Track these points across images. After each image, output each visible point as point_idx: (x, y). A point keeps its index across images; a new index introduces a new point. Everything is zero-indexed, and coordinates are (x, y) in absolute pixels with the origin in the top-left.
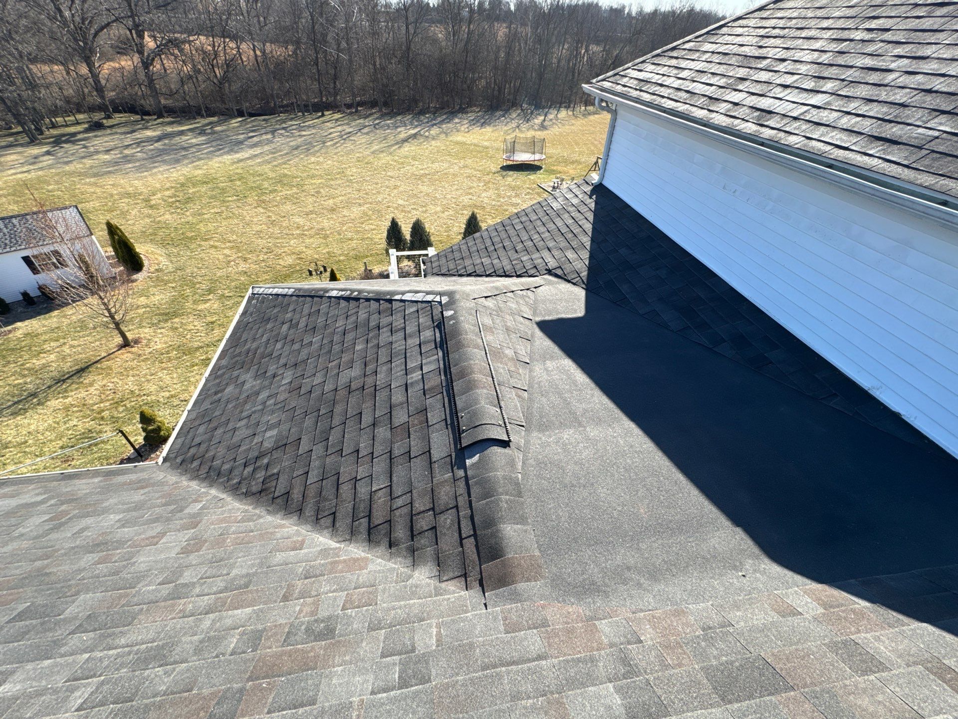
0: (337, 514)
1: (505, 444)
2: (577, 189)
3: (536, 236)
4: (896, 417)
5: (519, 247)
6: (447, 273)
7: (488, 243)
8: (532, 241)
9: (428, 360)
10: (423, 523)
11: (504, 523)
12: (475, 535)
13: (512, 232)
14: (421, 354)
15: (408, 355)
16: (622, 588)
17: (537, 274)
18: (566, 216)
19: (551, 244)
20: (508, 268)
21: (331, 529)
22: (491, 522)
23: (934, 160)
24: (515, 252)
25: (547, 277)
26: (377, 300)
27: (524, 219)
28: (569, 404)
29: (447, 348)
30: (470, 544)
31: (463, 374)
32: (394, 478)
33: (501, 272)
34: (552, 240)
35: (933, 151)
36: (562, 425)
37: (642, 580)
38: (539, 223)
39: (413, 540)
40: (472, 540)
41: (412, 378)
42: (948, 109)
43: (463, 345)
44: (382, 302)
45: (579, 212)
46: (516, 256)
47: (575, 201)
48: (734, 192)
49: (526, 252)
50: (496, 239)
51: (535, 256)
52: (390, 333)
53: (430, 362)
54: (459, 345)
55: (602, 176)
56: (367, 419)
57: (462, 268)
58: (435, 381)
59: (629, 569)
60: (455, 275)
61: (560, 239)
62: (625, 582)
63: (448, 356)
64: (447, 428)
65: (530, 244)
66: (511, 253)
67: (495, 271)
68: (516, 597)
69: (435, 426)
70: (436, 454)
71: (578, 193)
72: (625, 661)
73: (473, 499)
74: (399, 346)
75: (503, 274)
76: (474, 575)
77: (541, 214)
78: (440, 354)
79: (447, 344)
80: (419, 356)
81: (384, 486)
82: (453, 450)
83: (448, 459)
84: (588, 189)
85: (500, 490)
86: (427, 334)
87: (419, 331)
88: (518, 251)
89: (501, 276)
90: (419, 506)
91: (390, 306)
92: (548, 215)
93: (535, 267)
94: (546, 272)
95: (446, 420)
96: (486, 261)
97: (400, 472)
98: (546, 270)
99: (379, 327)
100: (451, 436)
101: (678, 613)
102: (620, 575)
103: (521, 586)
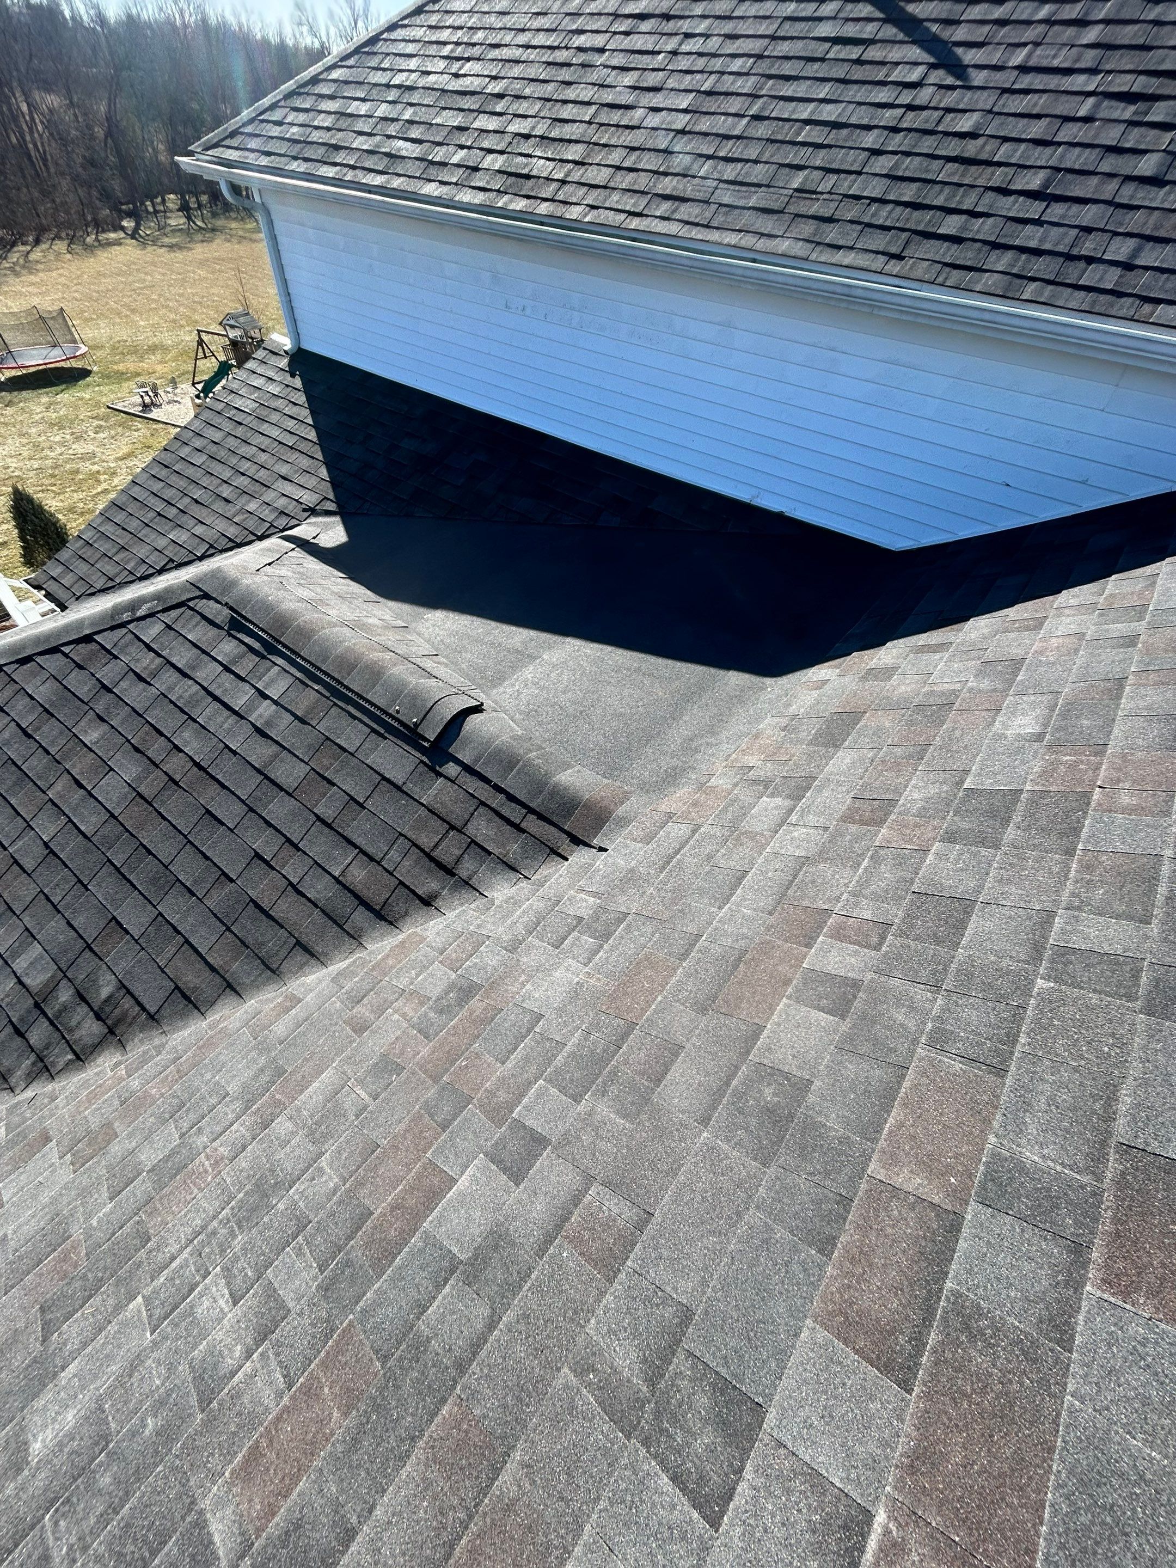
0: (304, 939)
1: (478, 709)
2: (264, 366)
3: (245, 466)
4: (780, 519)
5: (226, 492)
6: (110, 584)
7: (160, 506)
8: (243, 474)
9: (266, 678)
10: (449, 850)
11: (554, 776)
12: (531, 811)
13: (190, 471)
14: (243, 679)
15: (218, 693)
16: (698, 756)
17: (294, 522)
18: (275, 417)
19: (284, 469)
20: (232, 531)
21: (313, 961)
22: (540, 784)
23: (726, 214)
24: (224, 503)
25: (313, 520)
26: (54, 650)
27: (198, 443)
28: (500, 645)
29: (285, 646)
30: (531, 824)
31: (350, 663)
32: (359, 841)
33: (223, 543)
34: (280, 462)
35: (721, 205)
36: (514, 668)
37: (709, 740)
38: (232, 442)
39: (453, 875)
40: (531, 817)
41: (260, 716)
42: (711, 152)
43: (313, 630)
44: (66, 649)
45: (295, 404)
46: (230, 510)
47: (274, 389)
48: (523, 310)
49: (246, 497)
50: (168, 494)
51: (269, 496)
52: (142, 685)
53: (272, 681)
54: (306, 633)
55: (296, 335)
56: (229, 811)
57: (138, 565)
58: (306, 700)
59: (691, 740)
60: (132, 582)
61: (293, 457)
62: (697, 750)
63: (300, 656)
64: (386, 738)
65: (242, 481)
66: (219, 506)
67: (211, 546)
68: (624, 822)
69: (363, 747)
70: (398, 776)
71: (271, 374)
72: (756, 782)
73: (495, 780)
74: (183, 691)
75: (231, 545)
76: (564, 844)
77: (228, 426)
78: (280, 661)
79: (280, 642)
80: (241, 684)
81: (350, 859)
82: (418, 755)
83: (422, 768)
84: (284, 363)
85: (521, 751)
86: (227, 648)
87: (204, 652)
88: (229, 498)
89: (231, 549)
90: (426, 841)
91: (93, 646)
92: (240, 424)
93: (282, 513)
94: (307, 514)
95: (373, 730)
96: (181, 536)
97: (359, 830)
98: (304, 510)
99: (104, 686)
100: (399, 742)
101: (757, 736)
102: (689, 747)
103: (621, 811)
